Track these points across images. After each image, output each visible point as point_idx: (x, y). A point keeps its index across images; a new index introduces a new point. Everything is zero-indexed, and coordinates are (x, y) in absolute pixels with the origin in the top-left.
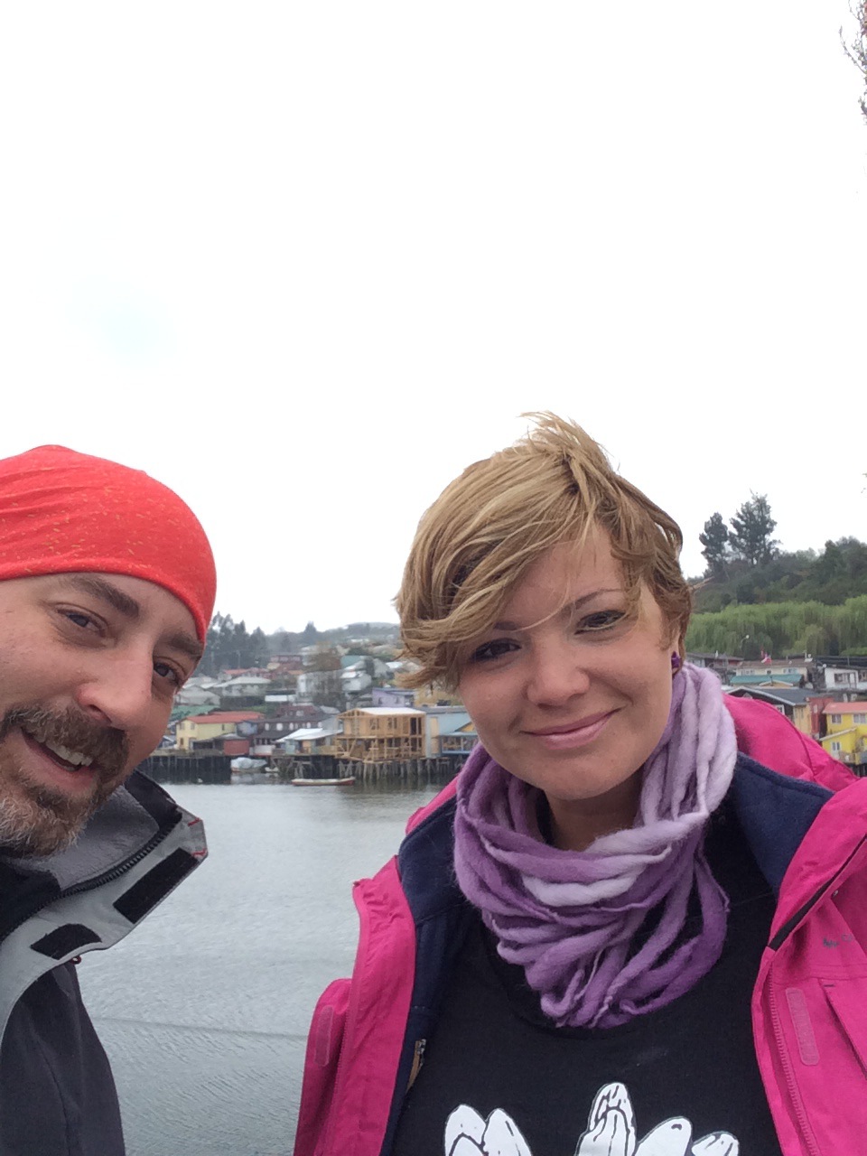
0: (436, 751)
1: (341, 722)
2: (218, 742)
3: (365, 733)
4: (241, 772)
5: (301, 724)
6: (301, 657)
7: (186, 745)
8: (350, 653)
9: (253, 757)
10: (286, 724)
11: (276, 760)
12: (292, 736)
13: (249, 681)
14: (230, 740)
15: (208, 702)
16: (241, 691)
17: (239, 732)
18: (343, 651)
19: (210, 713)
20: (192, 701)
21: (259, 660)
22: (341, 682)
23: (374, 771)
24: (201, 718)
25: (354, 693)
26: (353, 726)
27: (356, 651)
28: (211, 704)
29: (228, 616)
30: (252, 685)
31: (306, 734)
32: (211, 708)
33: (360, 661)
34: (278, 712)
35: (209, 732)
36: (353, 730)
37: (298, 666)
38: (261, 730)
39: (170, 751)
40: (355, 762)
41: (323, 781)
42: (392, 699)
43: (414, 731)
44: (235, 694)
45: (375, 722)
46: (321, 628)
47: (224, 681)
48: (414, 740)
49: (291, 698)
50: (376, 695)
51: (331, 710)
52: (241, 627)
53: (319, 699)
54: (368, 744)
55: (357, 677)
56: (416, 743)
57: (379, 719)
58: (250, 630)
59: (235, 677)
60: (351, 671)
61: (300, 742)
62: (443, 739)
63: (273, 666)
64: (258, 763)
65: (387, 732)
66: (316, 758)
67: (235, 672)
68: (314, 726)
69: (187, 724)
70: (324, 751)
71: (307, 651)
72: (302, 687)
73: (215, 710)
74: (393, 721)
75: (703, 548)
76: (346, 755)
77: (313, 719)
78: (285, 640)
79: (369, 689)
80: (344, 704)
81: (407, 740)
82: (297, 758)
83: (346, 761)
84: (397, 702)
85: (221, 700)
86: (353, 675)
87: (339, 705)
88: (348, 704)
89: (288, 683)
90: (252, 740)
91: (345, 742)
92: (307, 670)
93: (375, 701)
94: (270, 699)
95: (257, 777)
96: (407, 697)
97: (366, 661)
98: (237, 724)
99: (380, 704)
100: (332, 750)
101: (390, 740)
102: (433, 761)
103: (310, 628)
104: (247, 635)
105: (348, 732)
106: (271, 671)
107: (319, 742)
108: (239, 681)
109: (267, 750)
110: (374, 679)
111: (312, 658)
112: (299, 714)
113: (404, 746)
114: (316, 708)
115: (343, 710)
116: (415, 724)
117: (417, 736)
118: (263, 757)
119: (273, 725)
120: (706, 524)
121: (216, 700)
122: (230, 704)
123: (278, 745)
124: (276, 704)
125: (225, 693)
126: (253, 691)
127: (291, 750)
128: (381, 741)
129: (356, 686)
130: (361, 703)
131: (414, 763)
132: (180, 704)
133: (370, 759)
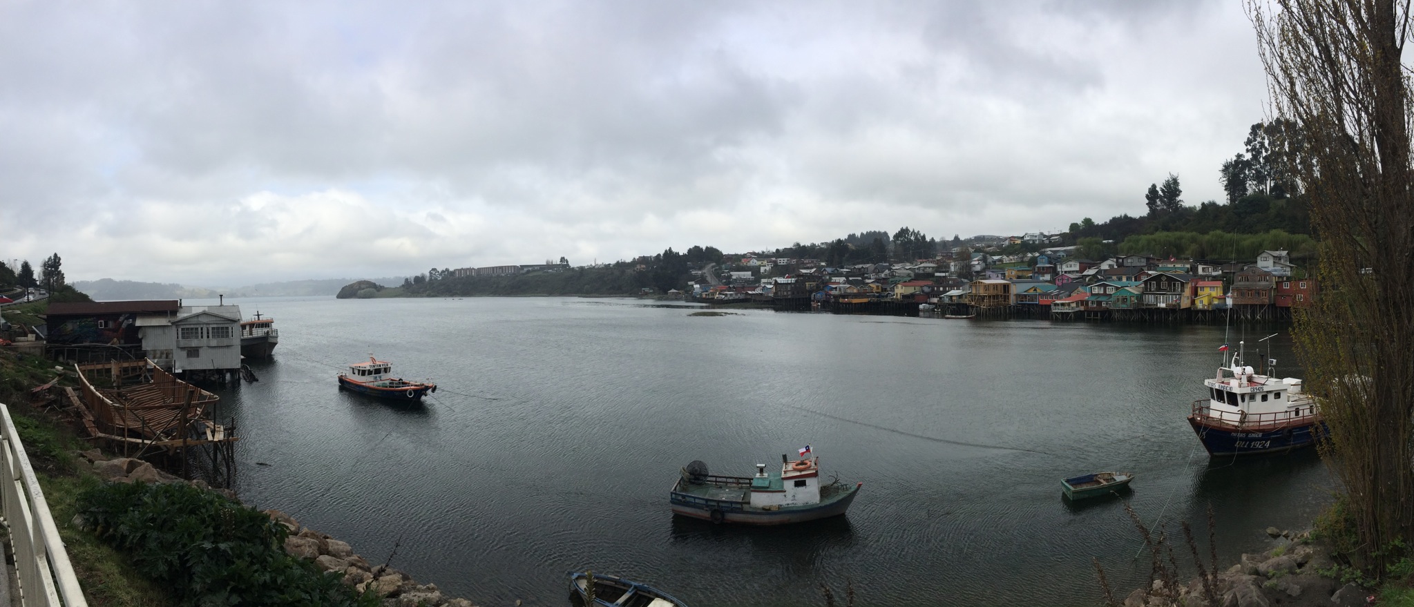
0: (1015, 302)
1: (971, 287)
2: (912, 295)
3: (982, 292)
4: (924, 311)
5: (952, 287)
6: (952, 253)
7: (899, 297)
8: (975, 252)
9: (930, 304)
10: (945, 288)
11: (939, 306)
12: (948, 294)
13: (928, 265)
14: (918, 295)
15: (909, 275)
16: (923, 270)
17: (923, 291)
18: (971, 250)
19: (910, 281)
20: (902, 275)
21: (933, 255)
22: (971, 266)
23: (986, 312)
24: (905, 284)
25: (977, 272)
26: (976, 289)
27: (978, 250)
28: (910, 277)
29: (918, 231)
30: (929, 267)
31: (954, 292)
32: (909, 279)
33: (980, 256)
34: (941, 281)
35: (909, 290)
36: (976, 291)
37: (950, 257)
38: (933, 290)
39: (892, 299)
40: (977, 307)
41: (959, 317)
42: (995, 275)
43: (1005, 292)
44: (921, 272)
45: (987, 287)
46: (962, 238)
47: (916, 265)
48: (1005, 296)
49: (947, 274)
50: (988, 273)
51: (966, 281)
52: (924, 237)
53: (960, 275)
54: (983, 298)
55: (979, 264)
56: (1006, 298)
57: (989, 285)
58: (928, 239)
59: (921, 263)
60: (975, 261)
61: (951, 297)
62: (1018, 296)
63: (938, 258)
64: (932, 307)
65: (992, 292)
66: (958, 305)
67: (921, 260)
68: (958, 289)
69: (899, 286)
70: (962, 301)
71: (955, 250)
72: (952, 269)
73: (912, 279)
74: (995, 286)
75: (1147, 201)
76: (973, 303)
77: (957, 285)
78: (944, 244)
79: (984, 270)
80: (972, 277)
81: (1001, 296)
82: (949, 304)
83: (972, 307)
84: (997, 277)
85: (915, 275)
86: (977, 263)
87: (969, 277)
88: (974, 278)
89: (945, 267)
90: (929, 295)
91: (972, 297)
92: (955, 260)
93: (987, 276)
94: (937, 274)
95: (931, 314)
96: (1002, 274)
97: (983, 255)
98: (921, 287)
99: (989, 278)
100: (966, 301)
101: (994, 296)
102: (1014, 306)
103: (956, 238)
104: (927, 242)
105: (974, 292)
106: (938, 260)
107: (960, 296)
108: (922, 265)
109: (935, 300)
110: (986, 265)
111: (958, 254)
112: (950, 282)
113: (1000, 299)
114: (959, 280)
115: (971, 280)
116: (1006, 288)
117: (1007, 294)
118: (934, 304)
119: (938, 288)
120: (1150, 189)
121: (912, 275)
122: (919, 277)
123: (941, 298)
124: (940, 277)
125: (917, 271)
126: (930, 270)
127: (947, 300)
128: (990, 297)
129: (978, 268)
130: (980, 277)
131: (1005, 309)
132: (896, 276)
133: (984, 306)
